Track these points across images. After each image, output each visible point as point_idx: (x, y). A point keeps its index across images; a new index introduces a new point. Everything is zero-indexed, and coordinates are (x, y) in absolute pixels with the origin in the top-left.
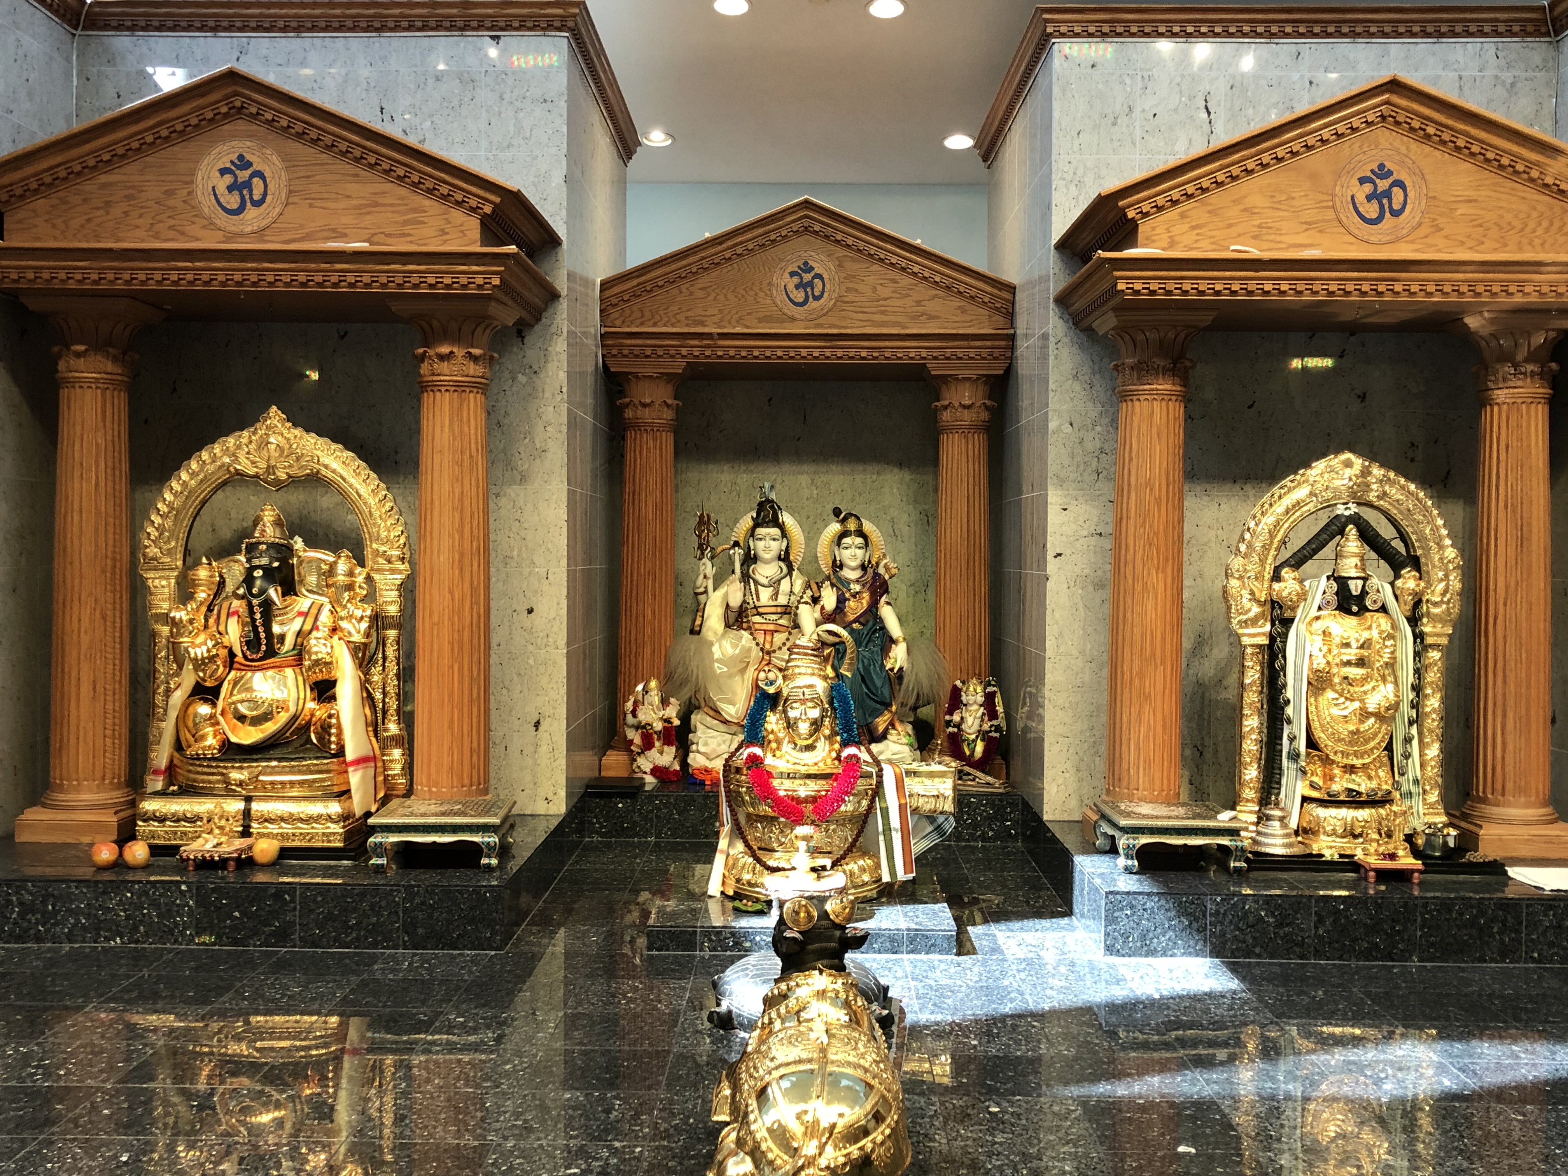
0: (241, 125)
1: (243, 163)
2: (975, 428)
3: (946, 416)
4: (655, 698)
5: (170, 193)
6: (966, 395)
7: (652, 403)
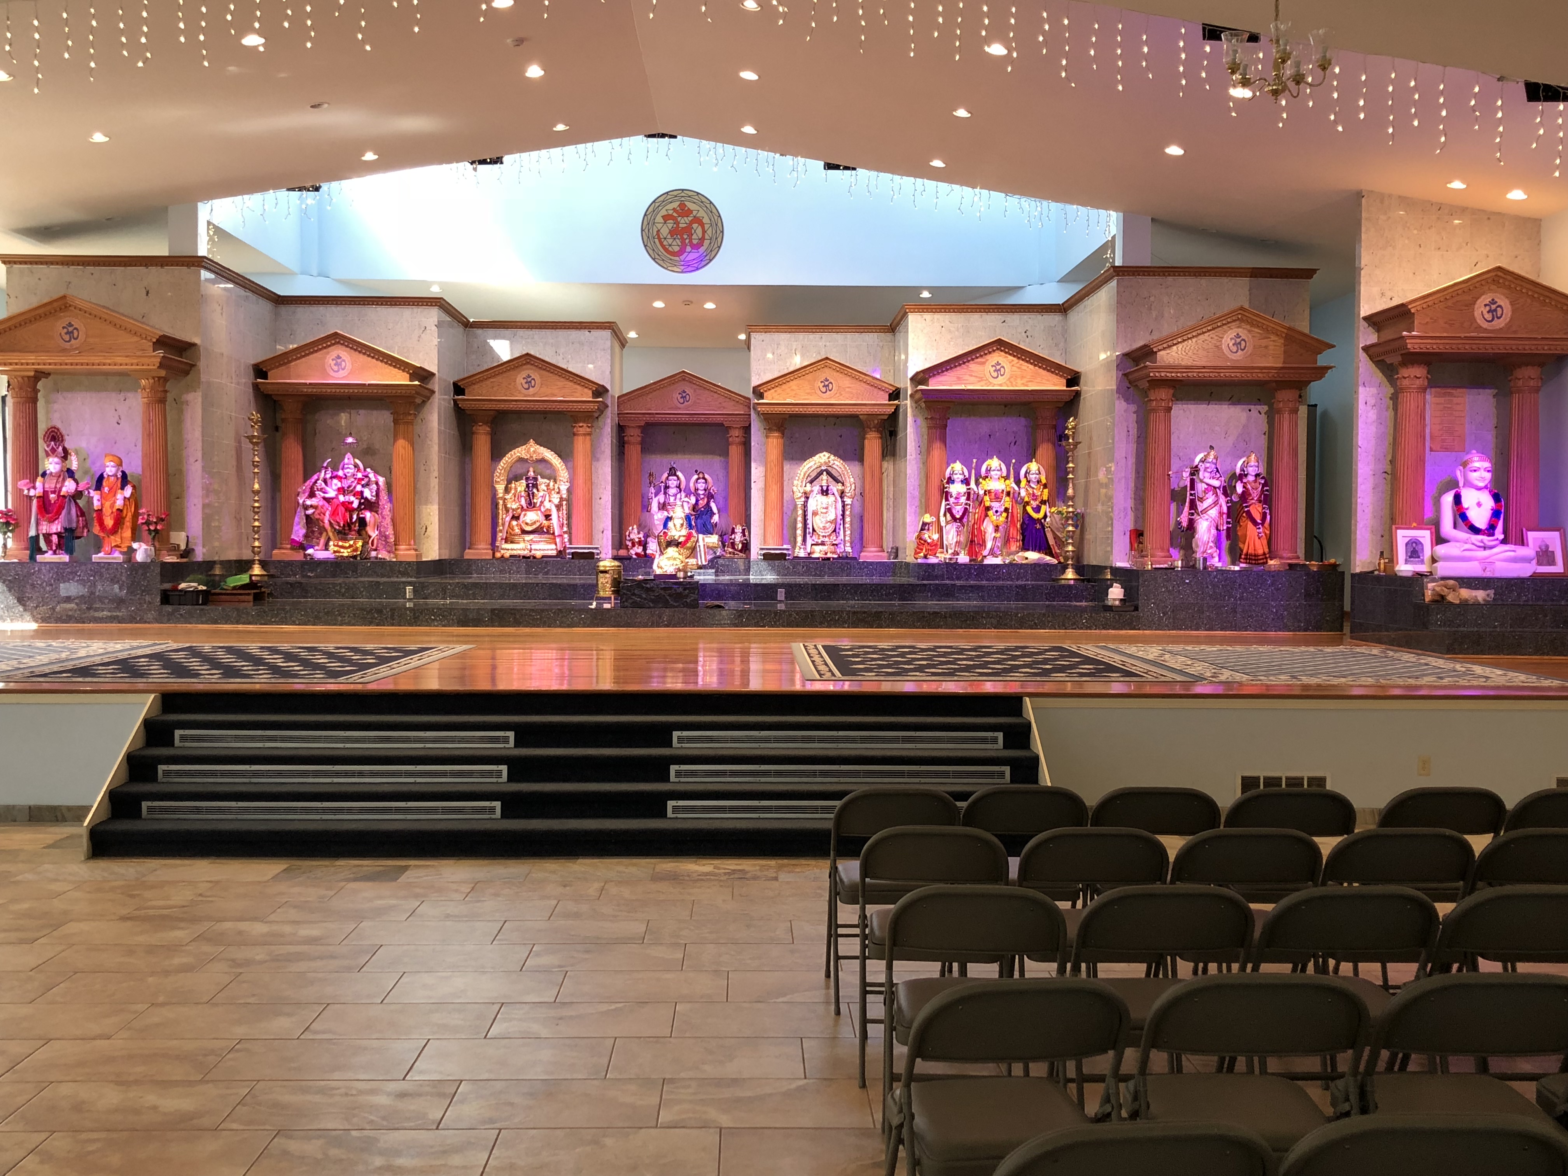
0: (529, 366)
1: (529, 376)
2: (740, 443)
3: (730, 439)
4: (636, 531)
5: (510, 384)
6: (736, 433)
7: (634, 435)
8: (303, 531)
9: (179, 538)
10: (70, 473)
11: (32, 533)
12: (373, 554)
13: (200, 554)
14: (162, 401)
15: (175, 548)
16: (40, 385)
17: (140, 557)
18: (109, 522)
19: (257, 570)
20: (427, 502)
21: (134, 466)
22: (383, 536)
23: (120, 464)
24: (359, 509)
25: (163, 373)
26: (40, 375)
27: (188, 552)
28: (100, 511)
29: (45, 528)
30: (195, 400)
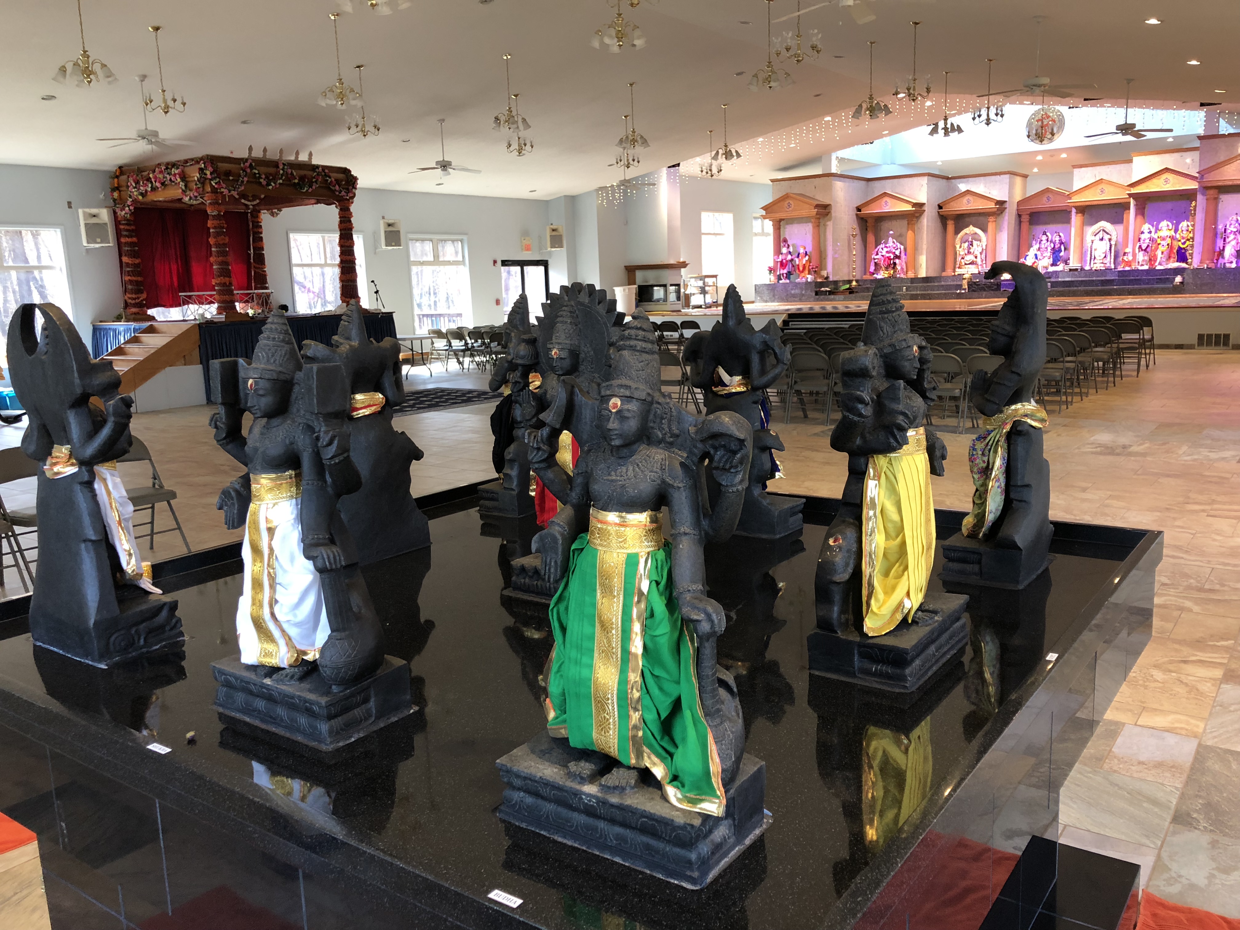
0: (968, 195)
1: (969, 199)
2: (1067, 219)
6: (1065, 214)
7: (1025, 218)
8: (874, 268)
9: (824, 273)
10: (790, 253)
11: (778, 273)
12: (898, 276)
13: (831, 279)
14: (818, 226)
15: (822, 277)
16: (781, 223)
17: (809, 280)
18: (801, 269)
19: (854, 283)
20: (922, 254)
21: (809, 249)
22: (902, 269)
23: (805, 248)
24: (893, 259)
25: (818, 216)
26: (781, 220)
27: (827, 278)
28: (798, 265)
29: (782, 272)
30: (830, 224)
